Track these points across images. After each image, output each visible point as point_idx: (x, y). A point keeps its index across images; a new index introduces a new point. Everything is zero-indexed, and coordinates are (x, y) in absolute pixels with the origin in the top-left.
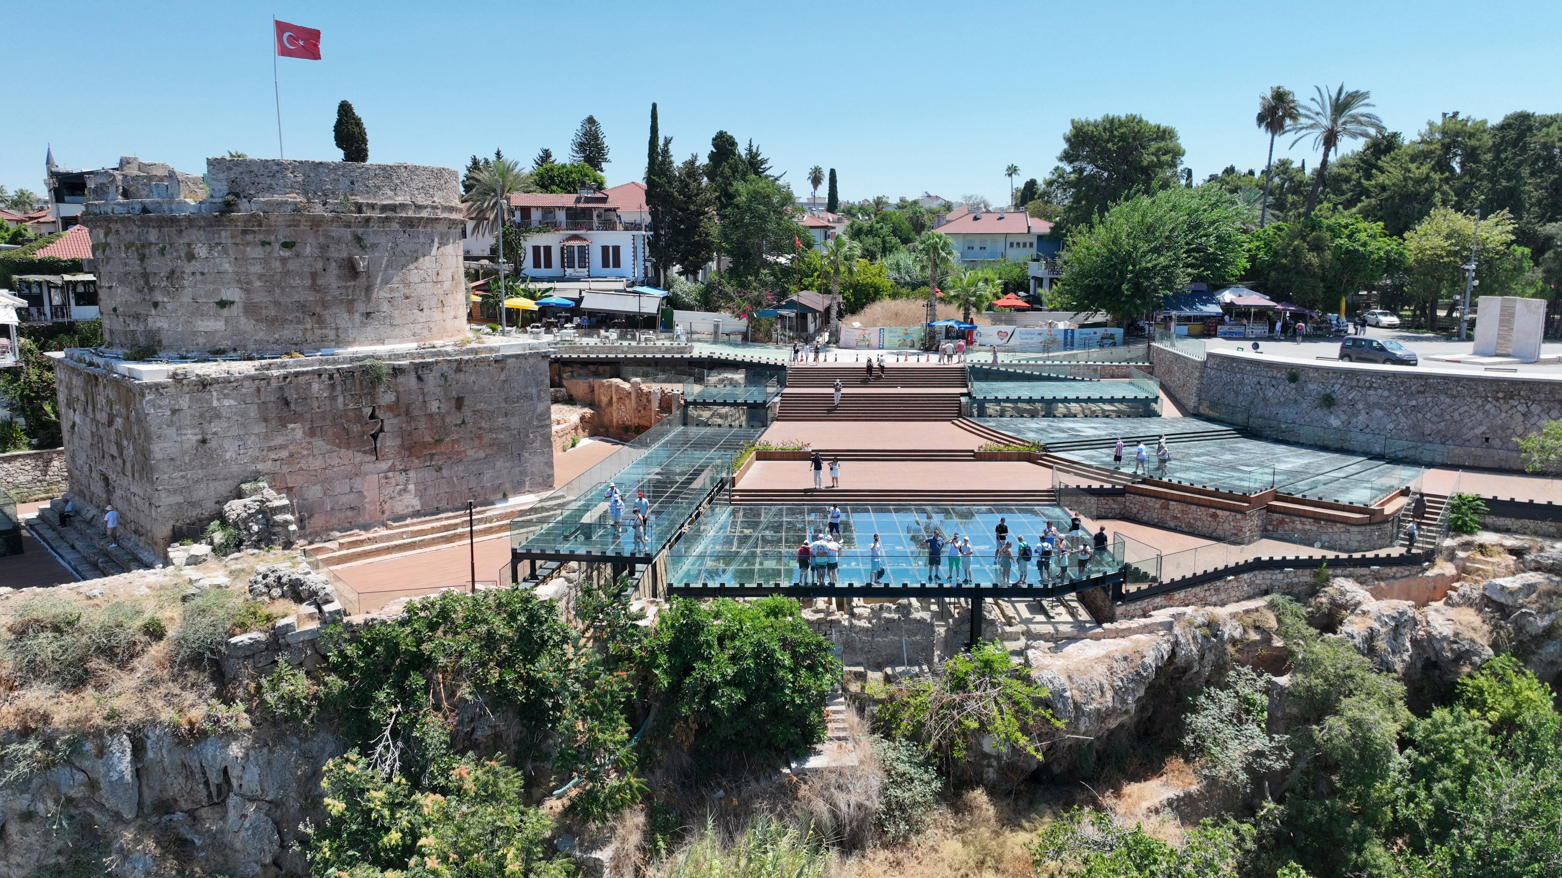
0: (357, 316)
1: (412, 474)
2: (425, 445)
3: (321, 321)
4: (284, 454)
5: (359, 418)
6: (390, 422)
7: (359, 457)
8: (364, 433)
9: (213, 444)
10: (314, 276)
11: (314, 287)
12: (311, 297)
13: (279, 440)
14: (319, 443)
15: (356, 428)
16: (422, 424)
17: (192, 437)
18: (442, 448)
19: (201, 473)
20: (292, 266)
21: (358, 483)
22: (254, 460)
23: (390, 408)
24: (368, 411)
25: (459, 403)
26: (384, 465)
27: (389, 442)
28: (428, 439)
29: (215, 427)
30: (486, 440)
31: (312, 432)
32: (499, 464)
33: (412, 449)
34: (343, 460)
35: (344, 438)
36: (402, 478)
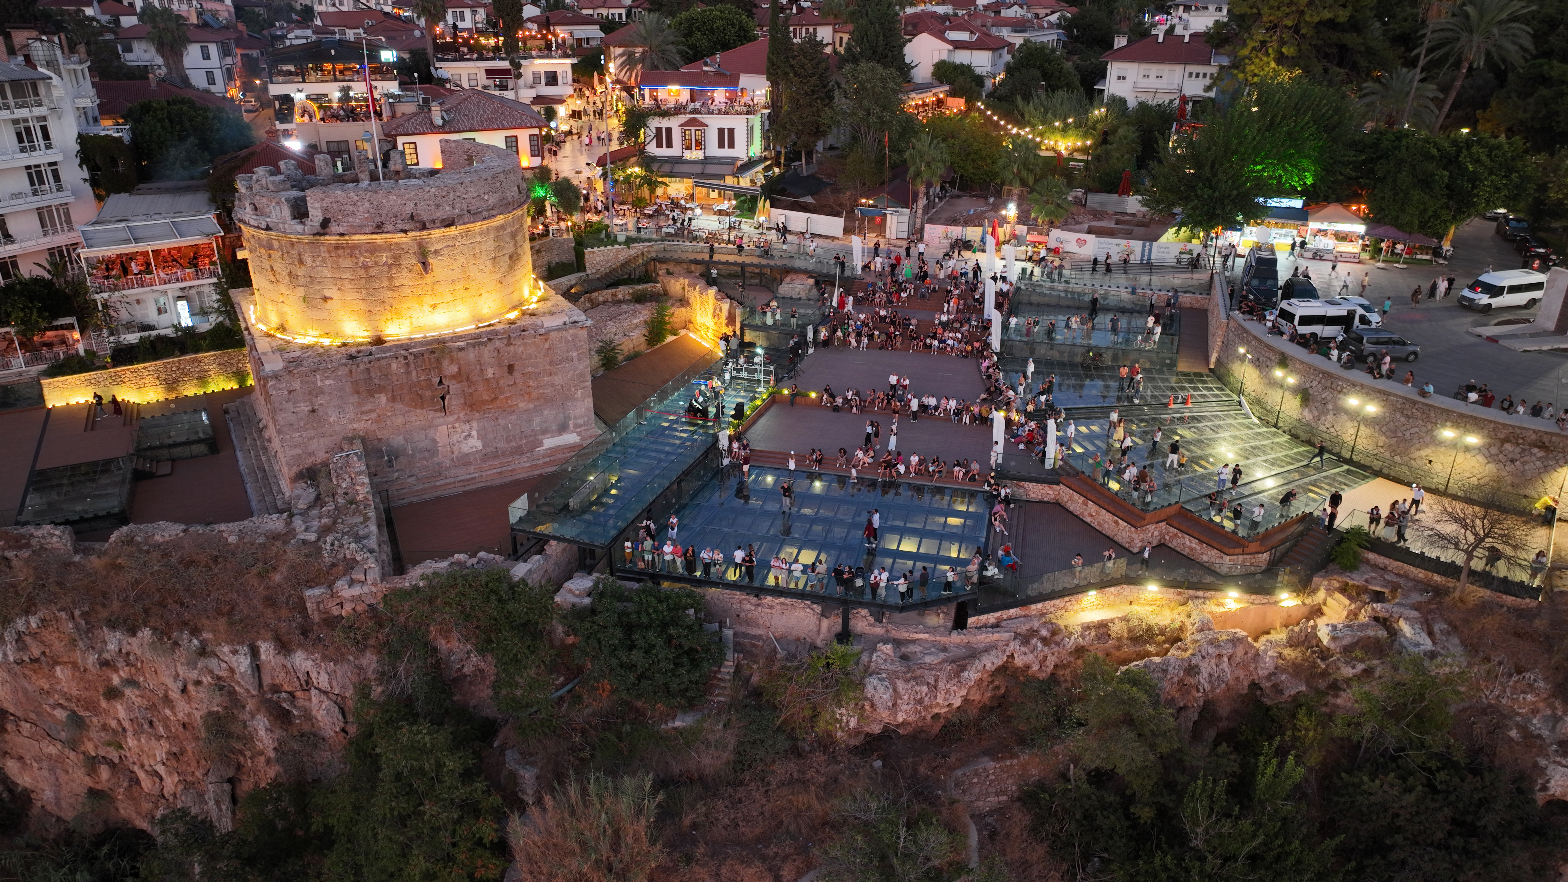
0: (426, 308)
1: (474, 424)
2: (484, 402)
4: (373, 416)
5: (430, 386)
6: (454, 387)
7: (431, 414)
8: (433, 397)
9: (320, 412)
10: (390, 279)
11: (391, 287)
12: (389, 295)
13: (368, 407)
14: (398, 406)
15: (428, 394)
16: (481, 388)
17: (304, 408)
18: (498, 403)
19: (312, 433)
20: (373, 272)
21: (431, 432)
22: (352, 421)
23: (453, 377)
24: (436, 380)
25: (511, 368)
26: (451, 419)
27: (454, 402)
28: (486, 397)
29: (320, 400)
30: (534, 395)
31: (393, 399)
32: (546, 412)
33: (473, 405)
34: (419, 417)
35: (419, 402)
36: (467, 427)
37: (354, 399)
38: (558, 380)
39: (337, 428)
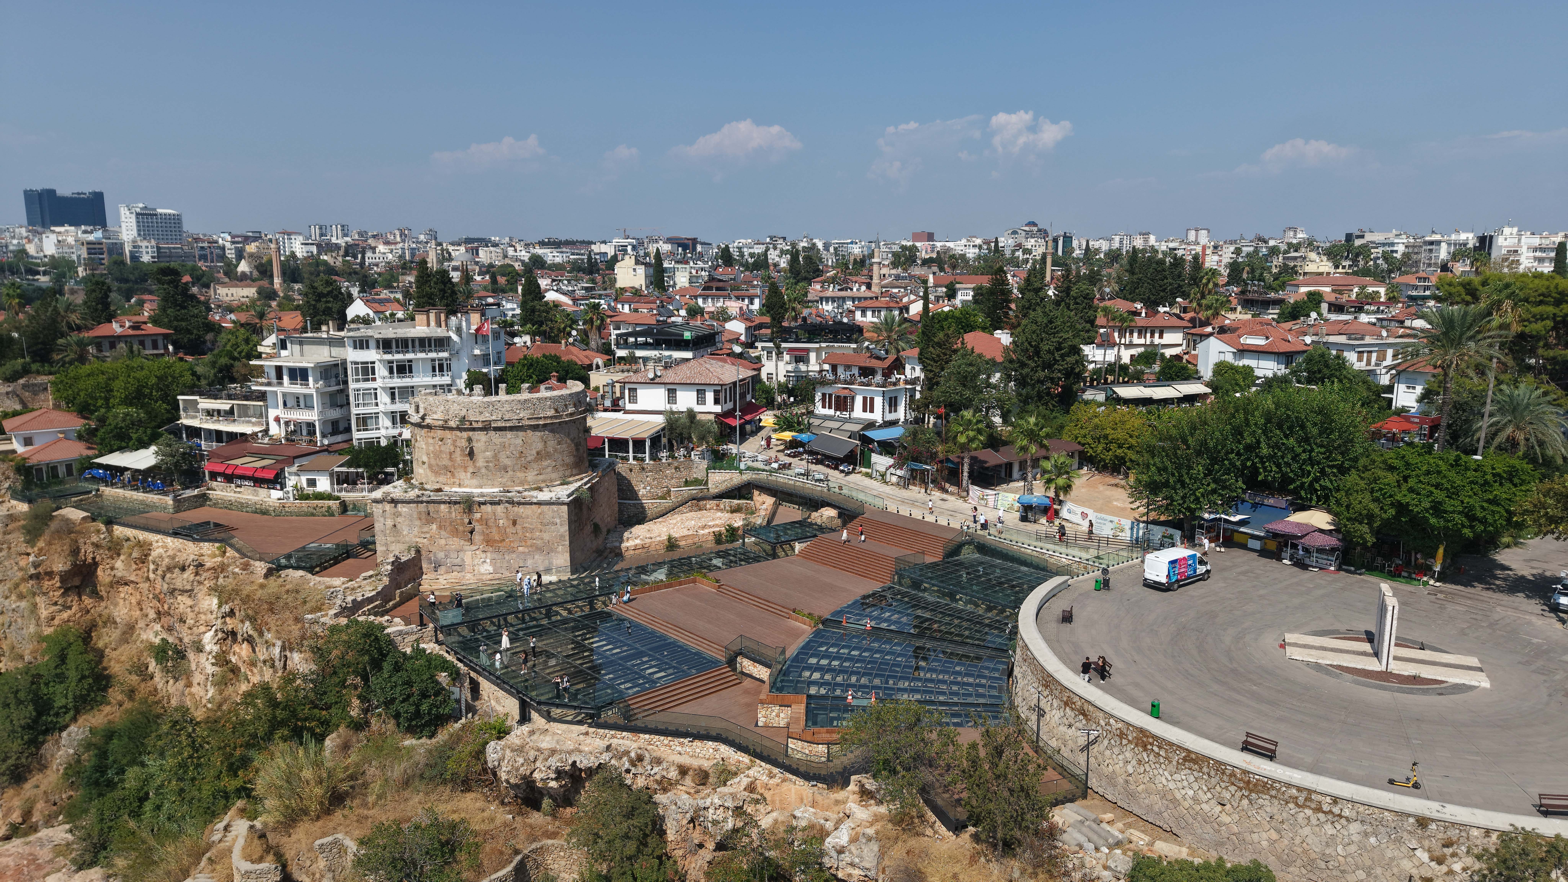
0: (469, 474)
1: (489, 554)
2: (495, 541)
3: (453, 475)
4: (428, 536)
5: (463, 524)
6: (478, 528)
7: (462, 542)
8: (465, 531)
9: (398, 526)
10: (451, 454)
11: (451, 459)
12: (450, 464)
13: (425, 529)
14: (443, 533)
15: (461, 528)
16: (494, 530)
17: (390, 523)
18: (504, 544)
19: (393, 539)
20: (443, 448)
21: (461, 554)
22: (416, 536)
23: (478, 521)
24: (467, 521)
25: (514, 523)
26: (474, 548)
27: (477, 537)
28: (497, 538)
29: (399, 520)
30: (529, 542)
31: (440, 527)
32: (536, 557)
33: (489, 542)
34: (456, 543)
35: (455, 532)
36: (483, 555)
37: (418, 523)
38: (546, 536)
39: (407, 539)
